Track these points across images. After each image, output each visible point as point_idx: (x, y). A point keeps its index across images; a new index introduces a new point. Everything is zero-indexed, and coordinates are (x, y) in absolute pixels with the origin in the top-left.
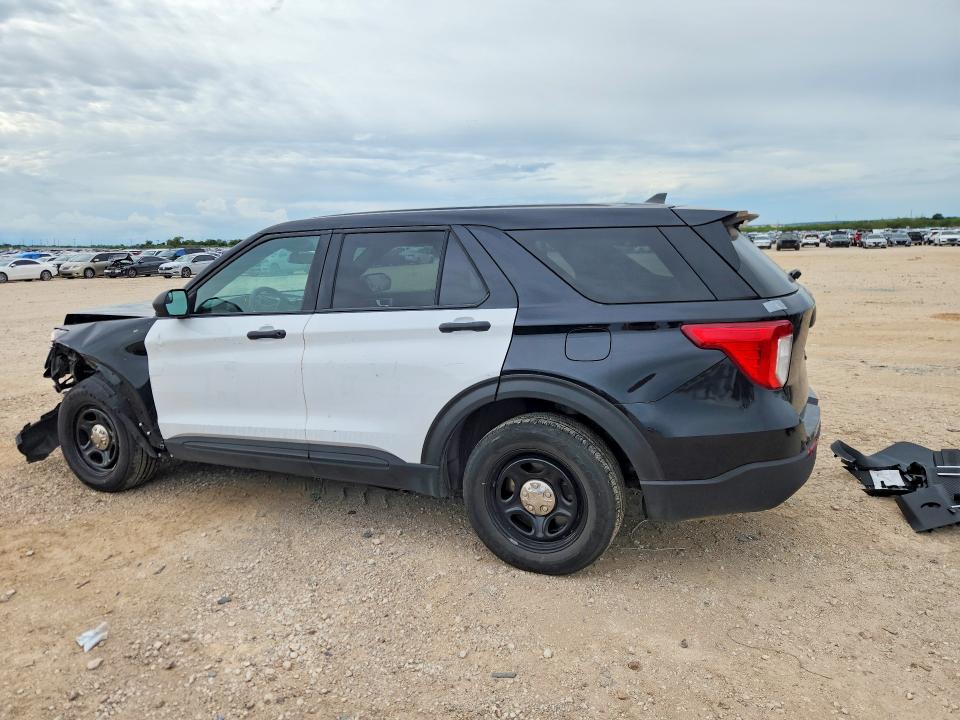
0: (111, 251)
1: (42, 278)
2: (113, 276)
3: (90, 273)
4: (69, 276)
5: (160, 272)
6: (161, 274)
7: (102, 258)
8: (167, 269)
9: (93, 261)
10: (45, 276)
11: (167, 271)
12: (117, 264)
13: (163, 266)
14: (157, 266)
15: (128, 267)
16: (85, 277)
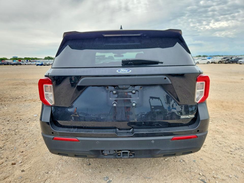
0: (228, 57)
1: (207, 63)
2: (226, 63)
3: (220, 62)
4: (215, 63)
5: (238, 62)
6: (239, 63)
7: (224, 58)
8: (240, 61)
9: (222, 59)
10: (208, 63)
11: (240, 62)
12: (228, 60)
13: (239, 61)
14: (238, 61)
15: (230, 61)
16: (219, 63)
